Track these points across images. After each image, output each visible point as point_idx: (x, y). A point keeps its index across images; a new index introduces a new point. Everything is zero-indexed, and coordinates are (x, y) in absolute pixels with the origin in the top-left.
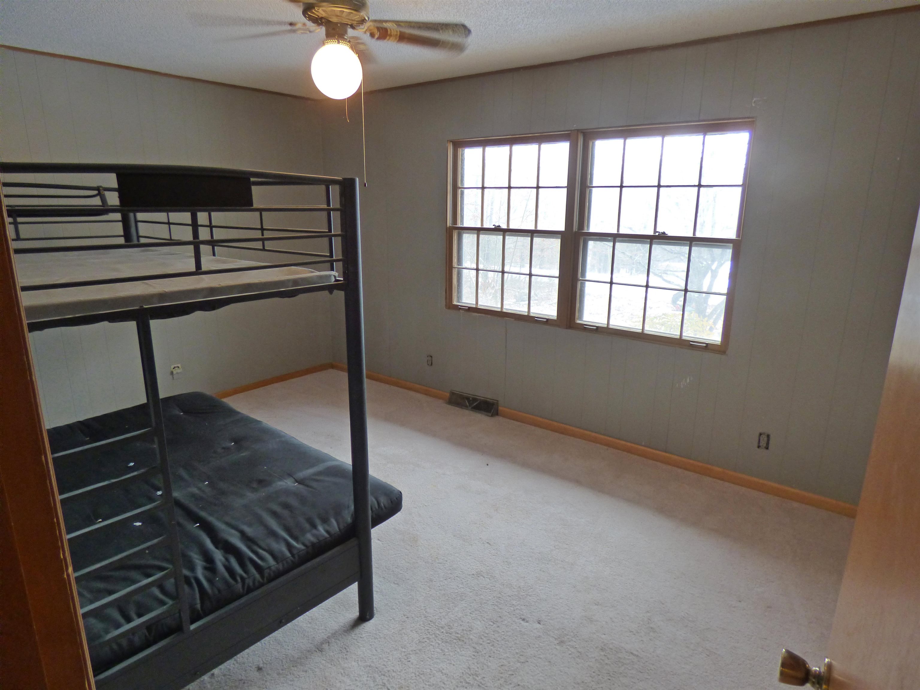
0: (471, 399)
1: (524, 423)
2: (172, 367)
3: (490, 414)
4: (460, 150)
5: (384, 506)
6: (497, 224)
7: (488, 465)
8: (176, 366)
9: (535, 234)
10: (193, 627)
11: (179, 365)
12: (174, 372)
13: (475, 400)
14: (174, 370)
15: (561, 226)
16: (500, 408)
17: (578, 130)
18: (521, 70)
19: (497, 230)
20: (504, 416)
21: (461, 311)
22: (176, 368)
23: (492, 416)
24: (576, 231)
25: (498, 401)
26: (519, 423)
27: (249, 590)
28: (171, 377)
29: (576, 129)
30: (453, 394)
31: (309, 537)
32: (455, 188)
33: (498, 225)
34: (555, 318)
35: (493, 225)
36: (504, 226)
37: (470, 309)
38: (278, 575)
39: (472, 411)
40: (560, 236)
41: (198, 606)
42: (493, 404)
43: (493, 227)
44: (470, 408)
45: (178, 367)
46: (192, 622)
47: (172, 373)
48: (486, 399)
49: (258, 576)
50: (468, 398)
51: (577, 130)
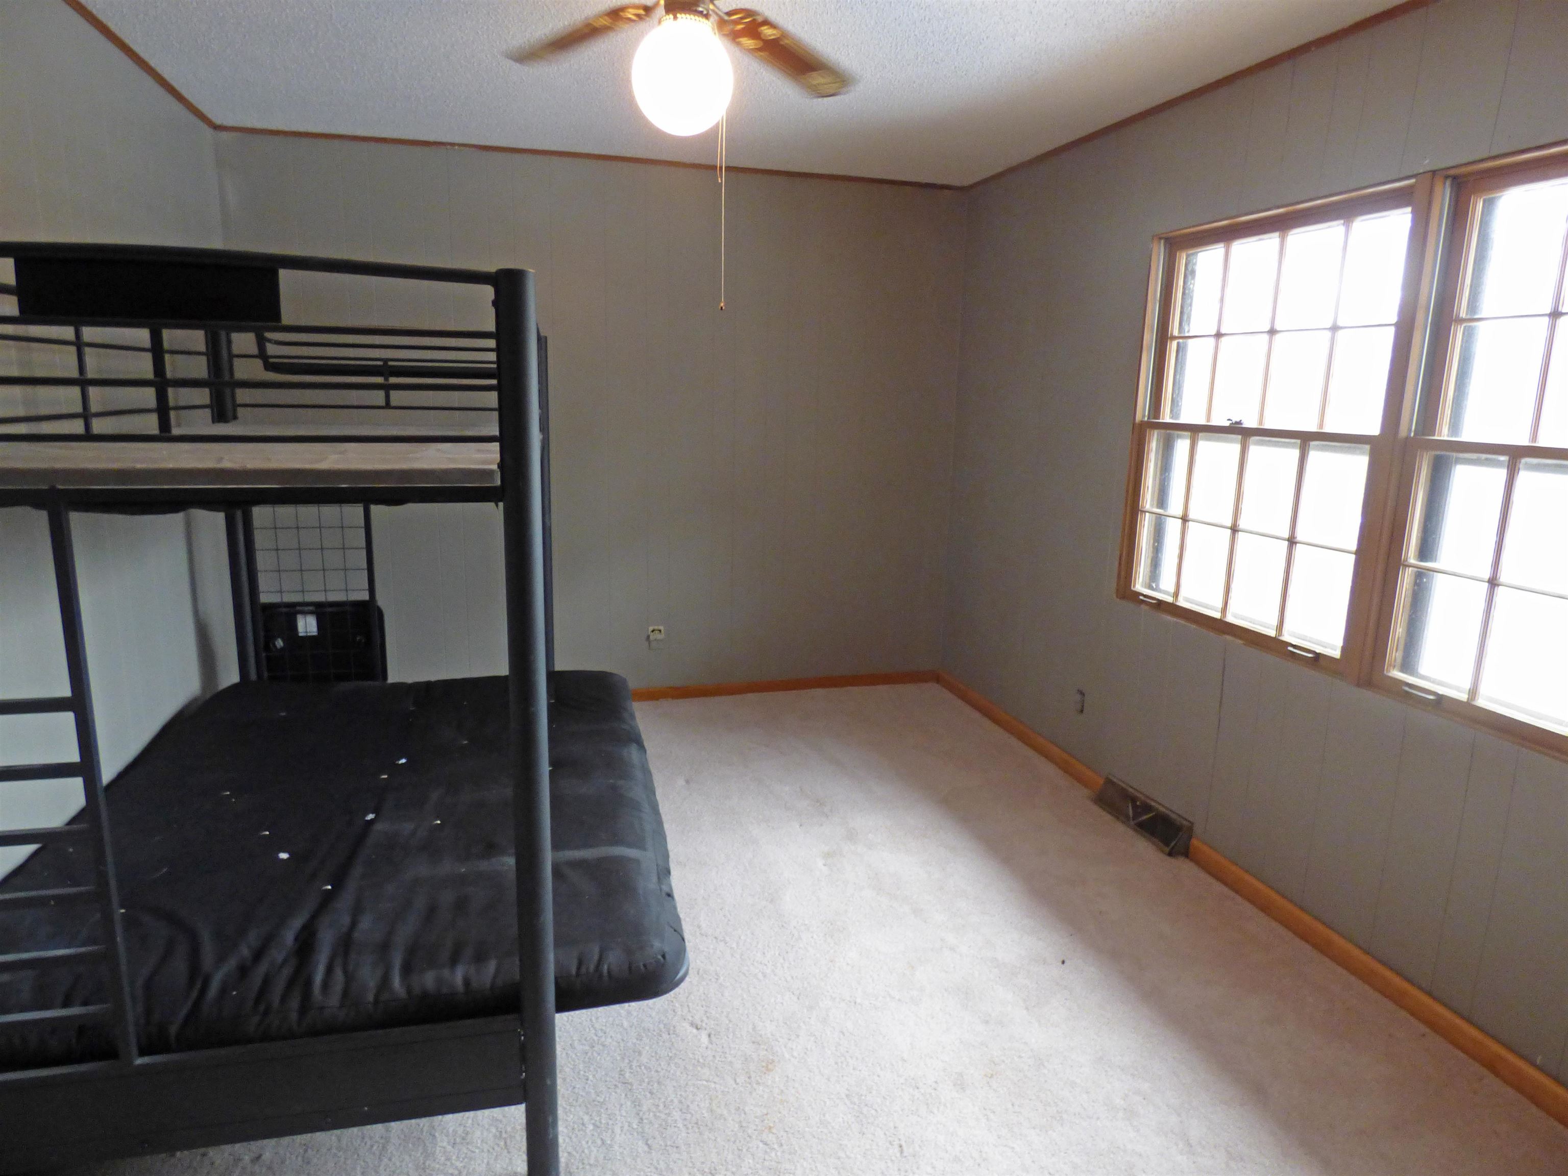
0: (1138, 803)
1: (1237, 892)
2: (651, 628)
3: (1167, 850)
4: (1182, 258)
5: (609, 972)
6: (1236, 419)
7: (1063, 962)
8: (656, 628)
9: (1313, 443)
10: (139, 1061)
11: (662, 628)
12: (652, 638)
13: (1147, 808)
14: (652, 634)
15: (1372, 426)
16: (1195, 842)
17: (1434, 172)
18: (1313, 49)
19: (1236, 430)
20: (1198, 863)
21: (1143, 607)
22: (656, 632)
23: (1170, 854)
24: (1407, 438)
25: (1192, 823)
26: (1225, 890)
27: (266, 1037)
28: (647, 643)
29: (1428, 169)
30: (1109, 782)
31: (428, 980)
32: (1163, 337)
33: (1238, 420)
34: (1336, 654)
35: (1228, 420)
36: (1250, 422)
37: (1160, 605)
38: (331, 1029)
39: (1135, 830)
40: (1367, 447)
41: (173, 1030)
42: (1179, 828)
43: (1227, 424)
44: (1132, 823)
45: (660, 631)
46: (142, 1053)
47: (648, 637)
48: (1167, 812)
49: (294, 1016)
50: (1134, 800)
51: (1431, 171)
